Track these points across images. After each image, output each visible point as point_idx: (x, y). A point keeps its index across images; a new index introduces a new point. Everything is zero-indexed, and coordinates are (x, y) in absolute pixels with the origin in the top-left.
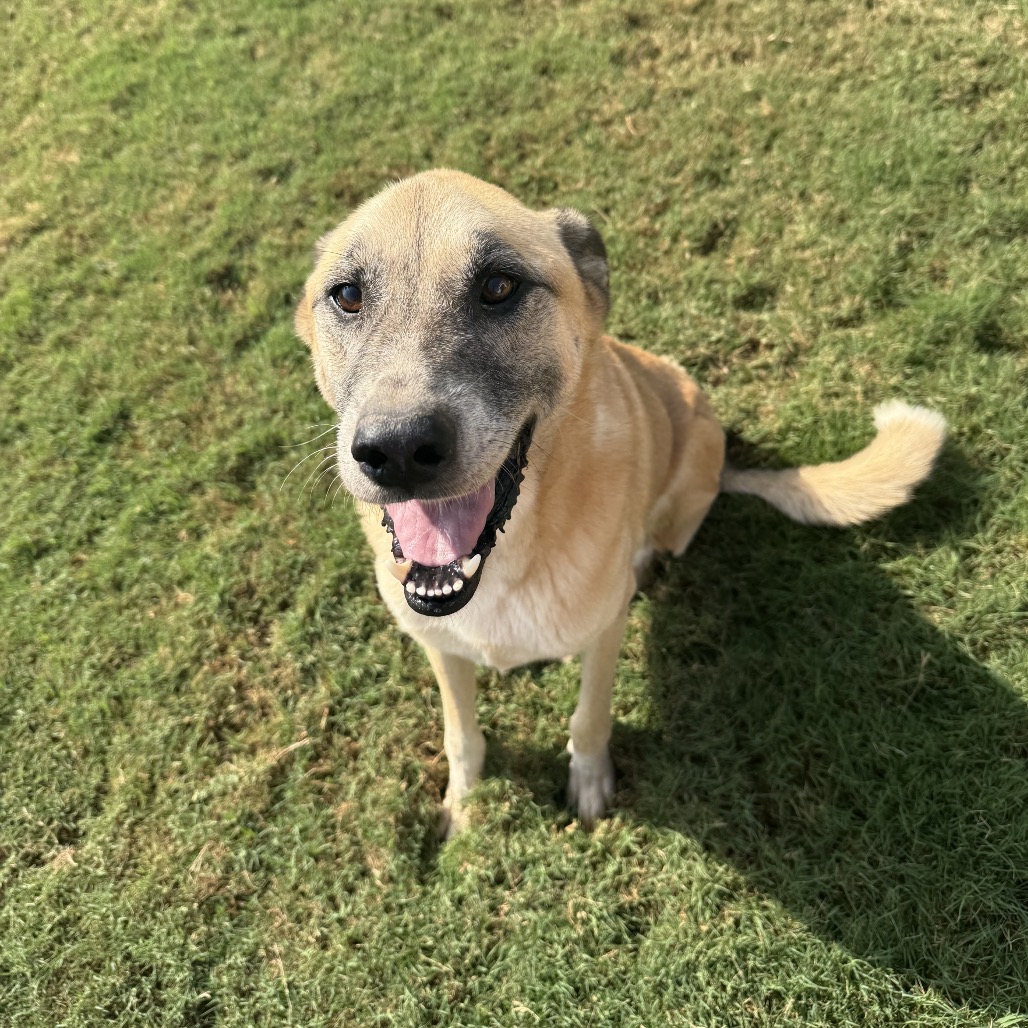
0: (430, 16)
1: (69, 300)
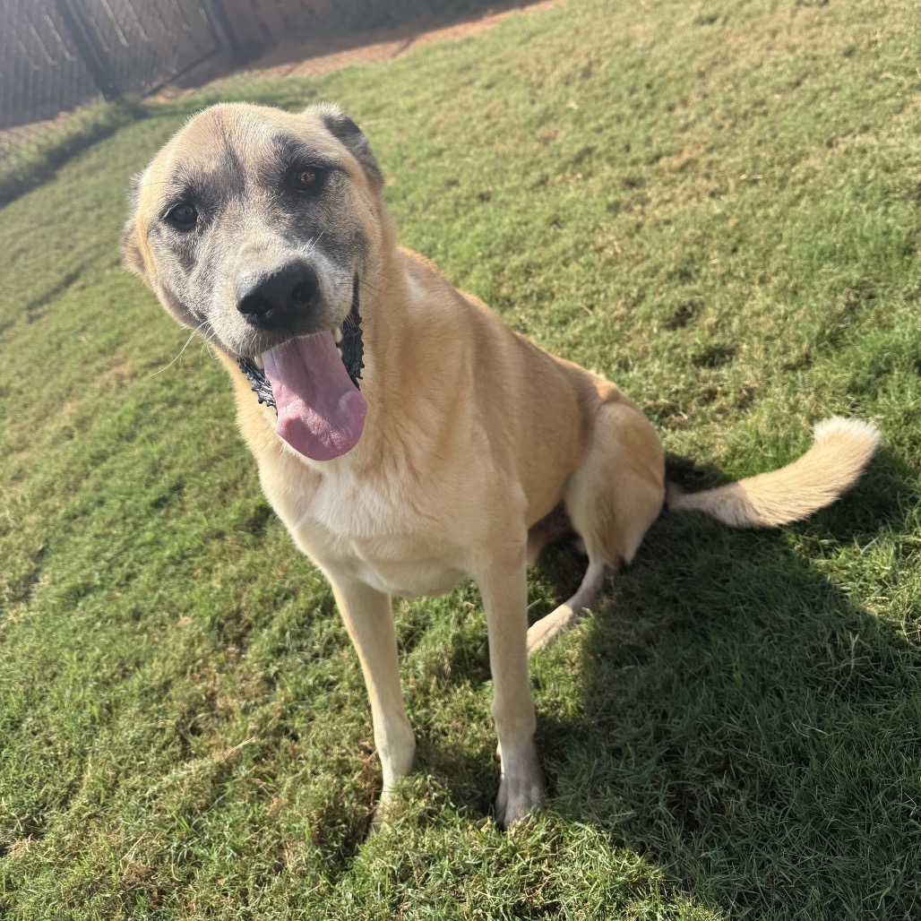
0: (474, 201)
1: (164, 409)
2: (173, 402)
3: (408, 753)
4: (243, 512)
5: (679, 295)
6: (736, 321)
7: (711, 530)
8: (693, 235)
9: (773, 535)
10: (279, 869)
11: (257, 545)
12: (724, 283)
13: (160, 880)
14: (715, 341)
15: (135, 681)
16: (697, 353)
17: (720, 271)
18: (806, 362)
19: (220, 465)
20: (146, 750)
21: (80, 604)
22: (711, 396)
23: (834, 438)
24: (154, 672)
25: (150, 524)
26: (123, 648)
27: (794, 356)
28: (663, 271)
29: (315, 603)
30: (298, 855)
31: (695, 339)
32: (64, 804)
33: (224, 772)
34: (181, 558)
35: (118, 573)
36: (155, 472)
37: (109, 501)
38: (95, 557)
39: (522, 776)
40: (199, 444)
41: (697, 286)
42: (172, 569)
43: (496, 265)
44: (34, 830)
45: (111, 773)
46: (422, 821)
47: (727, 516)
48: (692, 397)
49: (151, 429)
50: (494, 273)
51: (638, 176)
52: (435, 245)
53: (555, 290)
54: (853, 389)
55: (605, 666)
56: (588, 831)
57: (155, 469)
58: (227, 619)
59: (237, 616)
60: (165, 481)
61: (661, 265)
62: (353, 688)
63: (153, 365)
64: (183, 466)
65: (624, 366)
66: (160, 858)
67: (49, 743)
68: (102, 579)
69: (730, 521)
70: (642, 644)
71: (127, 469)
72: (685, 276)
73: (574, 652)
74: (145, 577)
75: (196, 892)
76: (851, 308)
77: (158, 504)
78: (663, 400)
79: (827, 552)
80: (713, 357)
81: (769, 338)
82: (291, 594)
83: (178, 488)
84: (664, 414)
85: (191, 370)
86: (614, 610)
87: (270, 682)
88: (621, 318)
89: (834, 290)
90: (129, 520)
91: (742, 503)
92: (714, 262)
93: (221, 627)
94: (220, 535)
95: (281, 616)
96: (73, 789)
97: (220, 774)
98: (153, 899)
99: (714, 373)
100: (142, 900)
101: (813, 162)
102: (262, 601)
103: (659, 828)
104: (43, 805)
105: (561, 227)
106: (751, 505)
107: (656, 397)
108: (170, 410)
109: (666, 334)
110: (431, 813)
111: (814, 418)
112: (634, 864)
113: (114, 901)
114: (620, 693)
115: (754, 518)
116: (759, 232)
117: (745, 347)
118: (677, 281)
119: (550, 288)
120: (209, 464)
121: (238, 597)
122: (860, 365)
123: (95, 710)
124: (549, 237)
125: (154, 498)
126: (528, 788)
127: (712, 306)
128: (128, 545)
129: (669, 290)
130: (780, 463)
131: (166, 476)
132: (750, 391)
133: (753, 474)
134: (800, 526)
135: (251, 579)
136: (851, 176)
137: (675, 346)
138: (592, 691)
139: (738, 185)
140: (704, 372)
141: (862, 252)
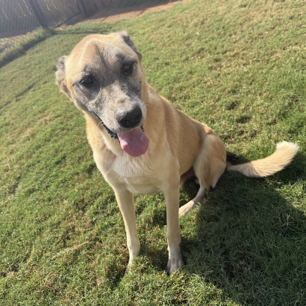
0: (164, 65)
1: (60, 132)
2: (63, 129)
3: (138, 249)
4: (85, 167)
5: (232, 98)
6: (251, 108)
7: (241, 178)
8: (237, 78)
9: (262, 180)
10: (95, 285)
11: (90, 177)
12: (247, 95)
13: (56, 287)
14: (244, 114)
15: (49, 221)
16: (238, 118)
17: (246, 91)
18: (274, 122)
19: (78, 151)
20: (52, 244)
21: (31, 195)
22: (242, 133)
23: (283, 148)
24: (55, 218)
25: (55, 170)
26: (45, 210)
27: (270, 120)
28: (226, 90)
29: (109, 198)
30: (101, 281)
31: (237, 113)
32: (25, 261)
33: (77, 252)
34: (64, 181)
35: (44, 185)
36: (57, 152)
37: (41, 161)
38: (36, 180)
39: (176, 257)
40: (71, 143)
41: (238, 96)
42: (61, 185)
43: (171, 87)
44: (15, 269)
45: (40, 251)
46: (142, 271)
47: (246, 173)
48: (236, 133)
49: (56, 138)
50: (170, 89)
51: (219, 58)
52: (150, 80)
53: (190, 95)
54: (290, 132)
55: (204, 222)
56: (197, 277)
57: (57, 151)
58: (79, 202)
59: (83, 201)
60: (60, 155)
61: (226, 88)
62: (120, 226)
63: (57, 117)
64: (66, 151)
65: (213, 122)
66: (56, 280)
67: (20, 241)
68: (38, 187)
69: (247, 175)
70: (217, 215)
71: (47, 151)
72: (234, 92)
73: (194, 217)
74: (53, 187)
75: (67, 291)
76: (290, 104)
77: (57, 163)
78: (226, 134)
79: (280, 186)
80: (243, 120)
81: (262, 114)
82: (101, 194)
83: (64, 158)
84: (226, 138)
85: (69, 119)
86: (208, 203)
87: (93, 223)
88: (212, 106)
89: (284, 98)
90: (48, 168)
91: (252, 169)
92: (244, 87)
93: (77, 204)
94: (78, 174)
95: (97, 201)
96: (28, 256)
97: (76, 253)
98: (53, 293)
99: (243, 125)
100: (50, 293)
101: (278, 55)
102: (91, 196)
103: (221, 276)
104: (18, 261)
105: (192, 75)
106: (254, 169)
107: (223, 133)
108: (62, 132)
109: (227, 112)
110: (145, 269)
111: (276, 141)
112: (212, 288)
113: (41, 293)
114: (209, 231)
115: (255, 174)
116: (260, 78)
117: (254, 117)
118: (231, 93)
119: (188, 95)
120: (74, 150)
121: (83, 195)
122: (292, 124)
123: (36, 230)
124: (188, 78)
125: (56, 161)
126: (178, 261)
127: (243, 102)
128: (47, 176)
129: (229, 97)
130: (265, 156)
131: (60, 154)
132: (255, 131)
133: (256, 159)
134: (271, 177)
135: (87, 189)
136: (291, 60)
137: (230, 116)
138: (200, 230)
139: (253, 62)
140: (240, 125)
141: (294, 86)
